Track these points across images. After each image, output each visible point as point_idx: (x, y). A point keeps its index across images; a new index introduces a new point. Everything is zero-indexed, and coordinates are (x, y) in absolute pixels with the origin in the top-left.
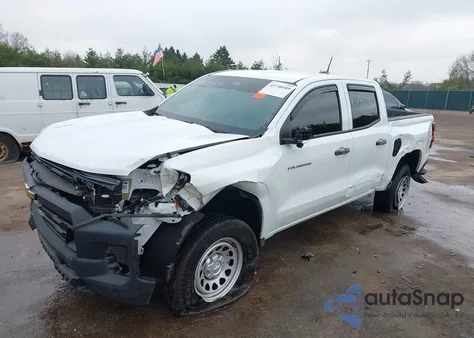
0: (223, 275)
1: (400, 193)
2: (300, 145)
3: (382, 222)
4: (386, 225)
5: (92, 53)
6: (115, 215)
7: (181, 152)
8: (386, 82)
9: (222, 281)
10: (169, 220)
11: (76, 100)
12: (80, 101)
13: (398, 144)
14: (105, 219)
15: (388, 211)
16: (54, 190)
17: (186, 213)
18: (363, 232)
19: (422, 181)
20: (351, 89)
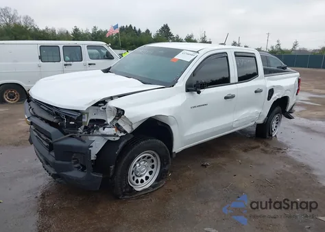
0: (147, 174)
1: (274, 125)
2: (199, 93)
3: (260, 144)
4: (262, 146)
5: (76, 30)
6: (78, 135)
7: (120, 96)
8: (280, 49)
9: (147, 178)
10: (111, 139)
11: (62, 62)
12: (65, 63)
13: (271, 92)
14: (71, 137)
15: (265, 138)
16: (42, 119)
17: (123, 134)
18: (245, 151)
19: (290, 118)
20: (237, 55)
